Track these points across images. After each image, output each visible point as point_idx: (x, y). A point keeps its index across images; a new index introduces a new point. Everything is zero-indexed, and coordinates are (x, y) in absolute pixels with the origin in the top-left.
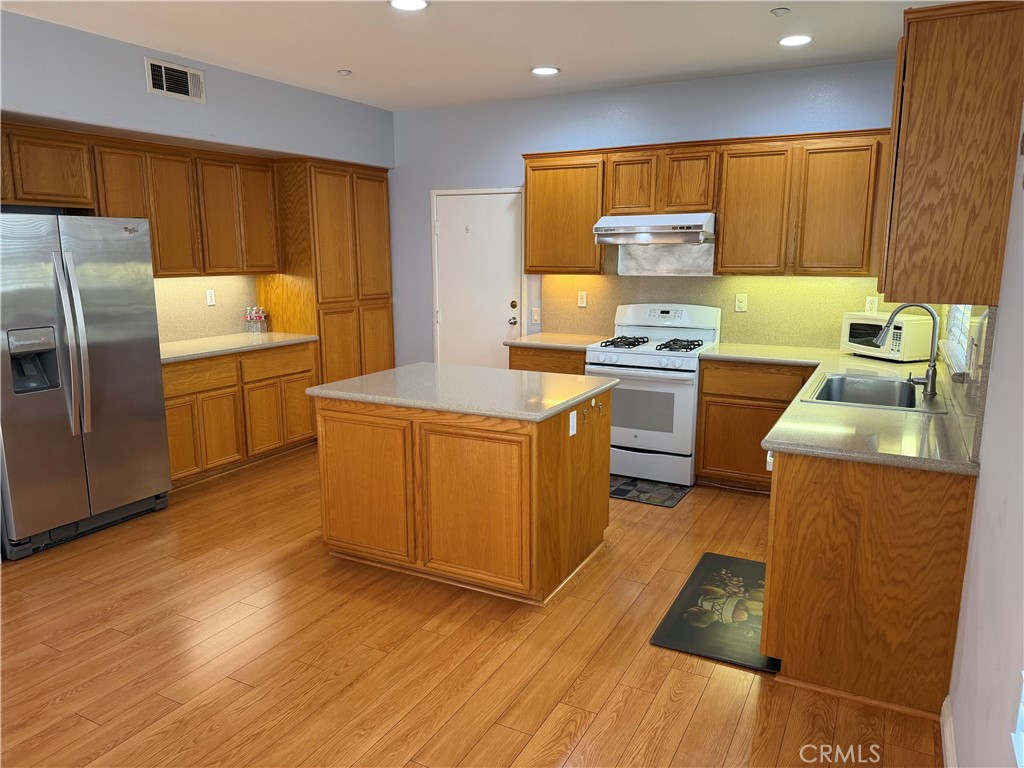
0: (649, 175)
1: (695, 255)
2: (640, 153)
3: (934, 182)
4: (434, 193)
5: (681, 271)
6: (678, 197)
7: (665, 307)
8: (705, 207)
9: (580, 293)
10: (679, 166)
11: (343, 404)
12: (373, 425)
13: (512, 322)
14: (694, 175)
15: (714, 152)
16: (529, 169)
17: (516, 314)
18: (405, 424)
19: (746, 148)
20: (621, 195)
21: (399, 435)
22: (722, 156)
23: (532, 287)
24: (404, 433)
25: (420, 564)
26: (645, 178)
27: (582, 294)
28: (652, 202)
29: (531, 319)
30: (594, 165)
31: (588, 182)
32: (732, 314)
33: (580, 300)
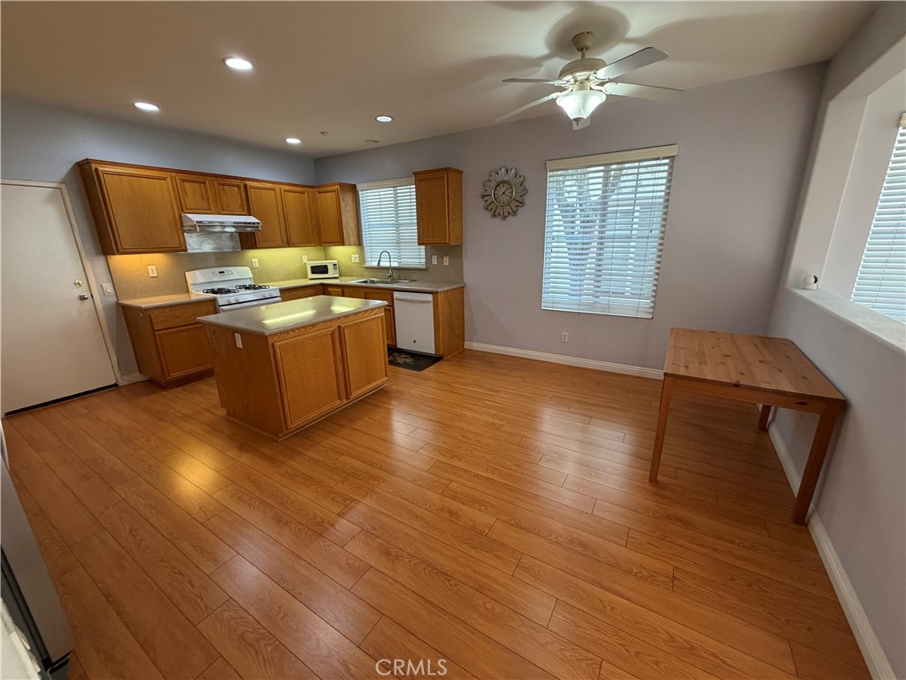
0: (206, 191)
2: (195, 176)
3: (454, 213)
6: (227, 206)
7: (220, 270)
8: (246, 213)
10: (223, 188)
11: (291, 333)
12: (313, 338)
13: (82, 298)
14: (233, 194)
15: (243, 185)
16: (100, 173)
17: (84, 292)
18: (333, 329)
19: (256, 184)
20: (190, 200)
21: (330, 336)
22: (245, 186)
23: (97, 266)
24: (333, 334)
25: (345, 401)
26: (204, 193)
27: (151, 267)
28: (212, 208)
29: (103, 292)
30: (165, 179)
31: (162, 190)
32: (253, 269)
33: (150, 272)
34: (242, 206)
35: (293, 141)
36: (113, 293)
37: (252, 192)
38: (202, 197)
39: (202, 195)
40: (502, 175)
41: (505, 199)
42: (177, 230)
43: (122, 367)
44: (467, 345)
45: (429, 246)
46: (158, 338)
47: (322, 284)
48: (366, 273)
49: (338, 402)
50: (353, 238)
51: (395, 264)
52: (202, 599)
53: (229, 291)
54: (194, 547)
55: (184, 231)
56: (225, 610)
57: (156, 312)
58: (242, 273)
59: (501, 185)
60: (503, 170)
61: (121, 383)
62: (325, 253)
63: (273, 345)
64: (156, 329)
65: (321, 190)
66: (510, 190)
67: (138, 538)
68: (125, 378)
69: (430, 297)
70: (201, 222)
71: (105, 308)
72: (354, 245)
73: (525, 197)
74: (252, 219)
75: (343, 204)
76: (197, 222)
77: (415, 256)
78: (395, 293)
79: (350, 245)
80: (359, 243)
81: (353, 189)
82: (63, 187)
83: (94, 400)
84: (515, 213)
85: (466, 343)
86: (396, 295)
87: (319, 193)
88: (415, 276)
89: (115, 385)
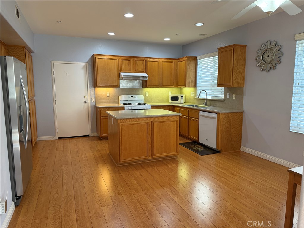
0: (130, 63)
1: (136, 83)
2: (127, 58)
3: (237, 69)
4: (53, 62)
5: (133, 87)
6: (137, 69)
7: (132, 95)
8: (143, 72)
9: (107, 93)
10: (137, 62)
11: (128, 120)
12: (138, 124)
13: (85, 102)
14: (140, 64)
15: (144, 60)
16: (96, 58)
17: (86, 100)
18: (148, 122)
19: (151, 60)
20: (124, 68)
21: (146, 125)
22: (146, 61)
23: (91, 91)
24: (147, 124)
25: (150, 158)
26: (129, 64)
27: (108, 93)
28: (131, 70)
29: (91, 101)
30: (116, 59)
31: (114, 64)
32: (145, 96)
33: (107, 95)
34: (143, 69)
35: (167, 39)
36: (94, 101)
37: (148, 63)
38: (128, 66)
39: (128, 65)
40: (268, 46)
41: (269, 60)
42: (117, 79)
43: (92, 130)
44: (243, 148)
45: (226, 88)
46: (101, 119)
47: (173, 105)
48: (196, 101)
49: (146, 157)
50: (192, 83)
51: (210, 98)
52: (56, 202)
53: (131, 104)
54: (66, 188)
55: (119, 79)
56: (58, 207)
57: (103, 109)
58: (140, 98)
59: (267, 52)
60: (269, 42)
61: (91, 135)
62: (181, 91)
63: (119, 123)
64: (101, 116)
65: (180, 60)
66: (272, 54)
67: (57, 180)
68: (92, 133)
69: (215, 116)
70: (125, 76)
71: (91, 106)
72: (192, 87)
73: (281, 57)
74: (146, 75)
75: (188, 67)
76: (123, 76)
77: (219, 93)
78: (200, 112)
79: (189, 87)
80: (195, 86)
81: (195, 59)
82: (87, 64)
83: (80, 139)
84: (275, 68)
85: (242, 147)
86: (201, 113)
87: (179, 62)
88: (218, 104)
89: (88, 136)
